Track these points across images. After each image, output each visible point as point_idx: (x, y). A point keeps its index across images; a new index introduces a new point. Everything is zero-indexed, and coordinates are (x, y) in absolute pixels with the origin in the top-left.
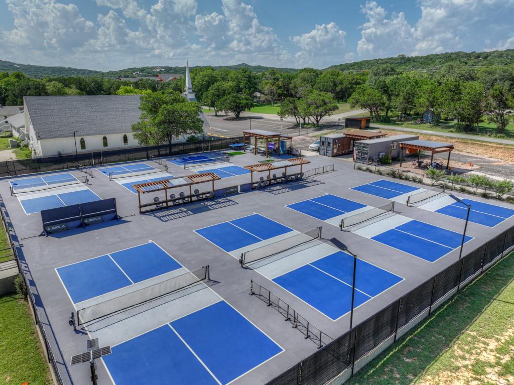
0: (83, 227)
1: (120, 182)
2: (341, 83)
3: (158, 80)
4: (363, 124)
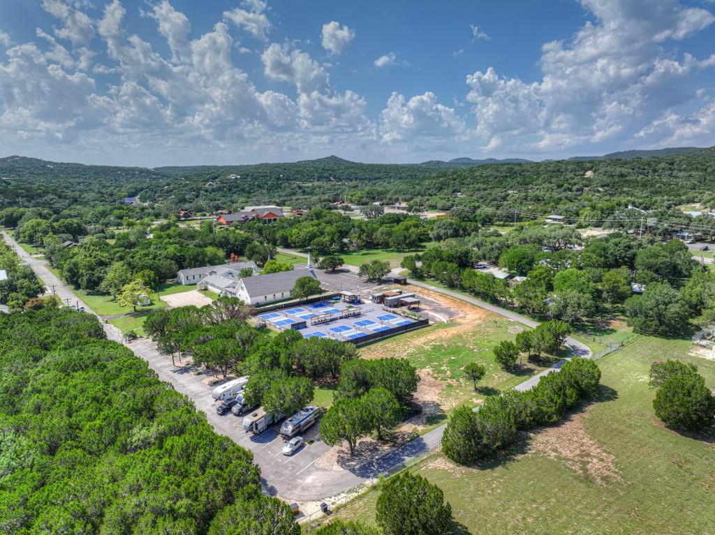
0: (300, 328)
2: (409, 237)
3: (254, 215)
4: (402, 282)
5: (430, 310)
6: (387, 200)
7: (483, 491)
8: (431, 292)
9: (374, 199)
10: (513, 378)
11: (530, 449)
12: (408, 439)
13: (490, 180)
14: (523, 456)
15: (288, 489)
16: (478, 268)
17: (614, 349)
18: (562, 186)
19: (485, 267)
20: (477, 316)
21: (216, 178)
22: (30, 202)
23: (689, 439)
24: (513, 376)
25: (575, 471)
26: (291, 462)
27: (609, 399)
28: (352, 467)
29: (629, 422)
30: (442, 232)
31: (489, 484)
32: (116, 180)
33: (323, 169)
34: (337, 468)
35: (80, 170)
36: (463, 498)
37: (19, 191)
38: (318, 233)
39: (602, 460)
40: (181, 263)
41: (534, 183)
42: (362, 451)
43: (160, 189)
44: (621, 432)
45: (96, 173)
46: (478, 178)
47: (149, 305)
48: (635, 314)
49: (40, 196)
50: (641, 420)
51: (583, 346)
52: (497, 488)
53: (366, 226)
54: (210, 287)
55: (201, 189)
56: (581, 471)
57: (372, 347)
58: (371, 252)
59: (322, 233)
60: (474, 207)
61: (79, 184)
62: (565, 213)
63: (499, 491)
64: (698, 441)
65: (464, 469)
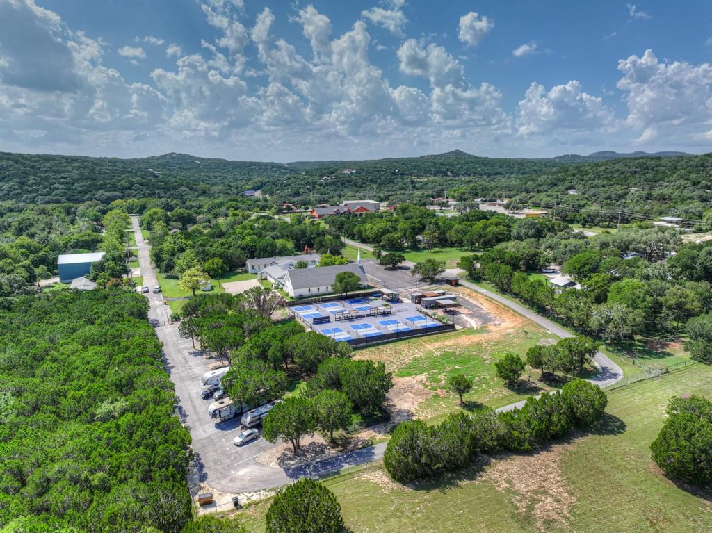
0: (321, 323)
1: (329, 311)
2: (485, 236)
3: (346, 210)
4: (454, 283)
5: (467, 315)
6: (490, 197)
7: (402, 513)
8: (479, 295)
9: (477, 195)
10: (511, 395)
11: (481, 476)
12: (360, 446)
13: (615, 175)
14: (469, 482)
15: (218, 478)
16: (546, 273)
17: (653, 375)
18: (699, 182)
19: (554, 272)
20: (512, 325)
21: (334, 172)
22: (166, 193)
23: (686, 493)
24: (512, 393)
25: (518, 508)
26: (237, 453)
27: (612, 432)
28: (288, 465)
29: (619, 462)
30: (523, 231)
31: (414, 505)
32: (249, 174)
33: (442, 164)
34: (274, 465)
35: (222, 165)
36: (377, 515)
37: (159, 184)
38: (391, 229)
39: (558, 501)
40: (253, 253)
41: (667, 179)
42: (308, 452)
43: (280, 183)
44: (602, 472)
45: (233, 168)
46: (601, 174)
47: (209, 290)
48: (697, 336)
49: (175, 188)
50: (637, 462)
51: (616, 368)
52: (420, 511)
53: (444, 223)
54: (268, 277)
55: (316, 183)
56: (524, 510)
57: (381, 347)
58: (444, 250)
59: (395, 230)
60: (579, 205)
61: (216, 177)
62: (684, 215)
63: (419, 515)
64: (696, 498)
65: (397, 486)
